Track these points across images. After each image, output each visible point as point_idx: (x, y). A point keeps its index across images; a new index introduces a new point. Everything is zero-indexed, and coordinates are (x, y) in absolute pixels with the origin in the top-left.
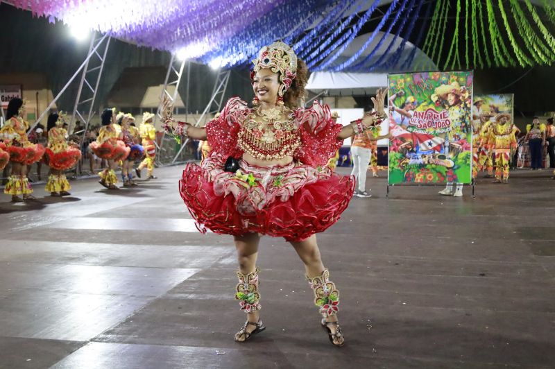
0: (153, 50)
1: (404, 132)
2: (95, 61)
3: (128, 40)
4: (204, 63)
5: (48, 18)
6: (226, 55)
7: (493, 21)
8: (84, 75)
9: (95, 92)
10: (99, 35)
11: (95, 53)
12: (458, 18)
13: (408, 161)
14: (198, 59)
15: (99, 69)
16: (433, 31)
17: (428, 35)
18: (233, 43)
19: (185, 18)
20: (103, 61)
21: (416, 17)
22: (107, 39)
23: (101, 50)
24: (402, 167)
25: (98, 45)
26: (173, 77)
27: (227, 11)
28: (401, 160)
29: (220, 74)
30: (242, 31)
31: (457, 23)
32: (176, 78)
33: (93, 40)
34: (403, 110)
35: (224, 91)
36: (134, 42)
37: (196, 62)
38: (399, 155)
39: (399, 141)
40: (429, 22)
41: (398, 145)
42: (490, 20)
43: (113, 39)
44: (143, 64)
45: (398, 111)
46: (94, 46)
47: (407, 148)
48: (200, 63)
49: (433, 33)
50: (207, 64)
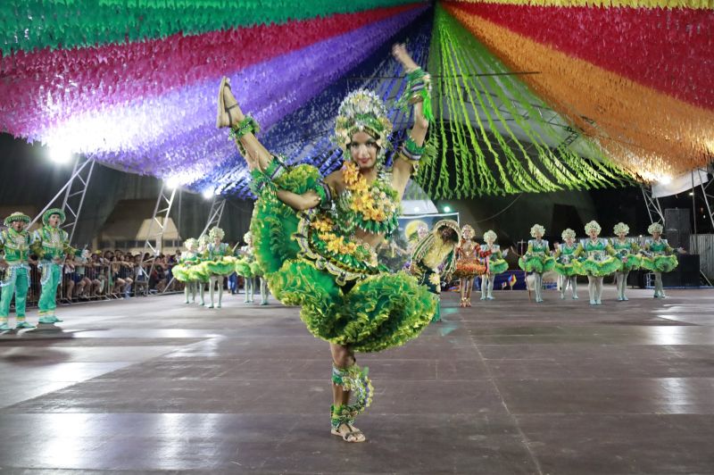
2: (77, 185)
4: (197, 192)
5: (26, 139)
8: (66, 199)
9: (77, 216)
10: (83, 158)
11: (77, 177)
14: (190, 188)
15: (82, 194)
20: (86, 185)
22: (90, 163)
23: (84, 174)
25: (80, 169)
26: (164, 205)
29: (214, 204)
32: (167, 206)
33: (77, 164)
35: (219, 221)
37: (188, 191)
43: (96, 164)
44: (139, 196)
46: (77, 170)
48: (193, 192)
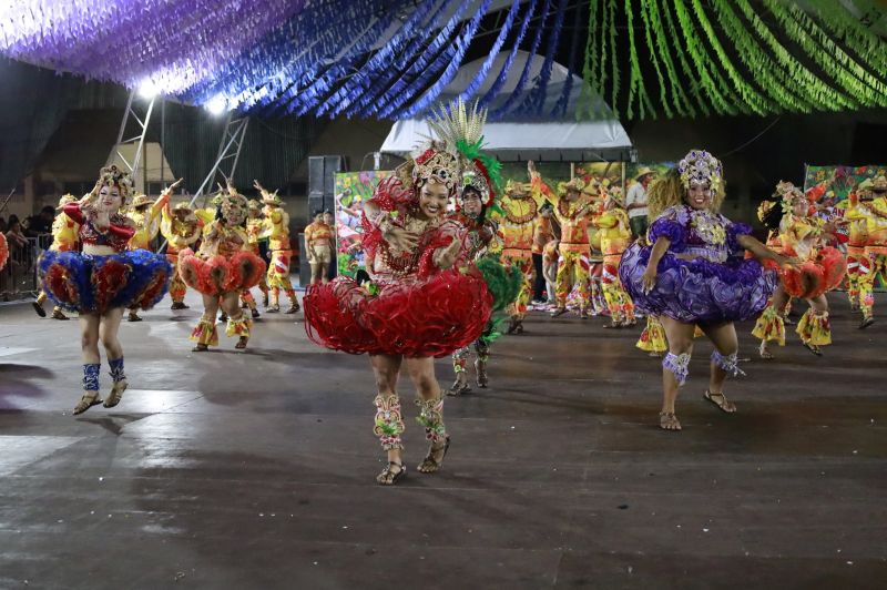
0: (87, 79)
1: (353, 232)
3: (34, 61)
4: (195, 104)
6: (233, 89)
7: (693, 36)
12: (631, 30)
13: (357, 263)
14: (180, 97)
16: (595, 52)
17: (587, 58)
18: (241, 69)
19: (136, 24)
21: (559, 25)
24: (352, 269)
27: (214, 14)
28: (350, 262)
29: (230, 123)
30: (254, 47)
31: (632, 39)
32: (141, 132)
34: (351, 210)
35: (238, 154)
36: (48, 65)
37: (179, 103)
38: (348, 257)
39: (348, 242)
40: (584, 34)
41: (347, 246)
42: (686, 33)
45: (346, 211)
47: (355, 249)
48: (187, 104)
49: (594, 56)
50: (201, 107)
